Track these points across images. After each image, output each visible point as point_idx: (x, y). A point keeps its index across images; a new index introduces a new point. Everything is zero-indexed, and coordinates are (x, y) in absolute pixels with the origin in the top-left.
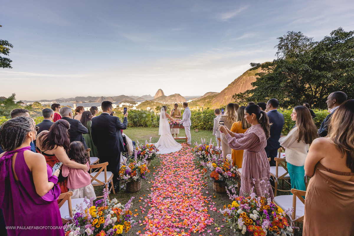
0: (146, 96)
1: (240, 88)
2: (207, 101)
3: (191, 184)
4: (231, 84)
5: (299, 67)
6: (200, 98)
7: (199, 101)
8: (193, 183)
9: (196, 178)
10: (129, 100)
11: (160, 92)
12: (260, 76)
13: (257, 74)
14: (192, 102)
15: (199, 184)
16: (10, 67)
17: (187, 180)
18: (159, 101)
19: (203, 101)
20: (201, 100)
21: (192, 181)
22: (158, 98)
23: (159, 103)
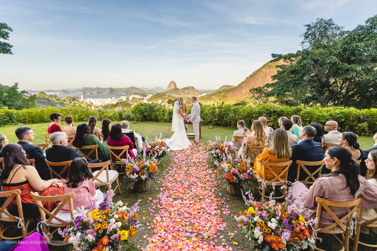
0: (157, 88)
1: (258, 81)
2: (222, 94)
3: (203, 185)
4: (249, 77)
5: (326, 60)
6: (215, 92)
7: (214, 94)
8: (205, 184)
9: (209, 179)
10: (140, 93)
11: (173, 84)
12: (281, 68)
13: (278, 66)
14: (207, 95)
15: (212, 185)
16: (10, 53)
17: (199, 180)
18: (172, 94)
19: (218, 95)
21: (205, 181)
22: (170, 91)
23: (171, 96)
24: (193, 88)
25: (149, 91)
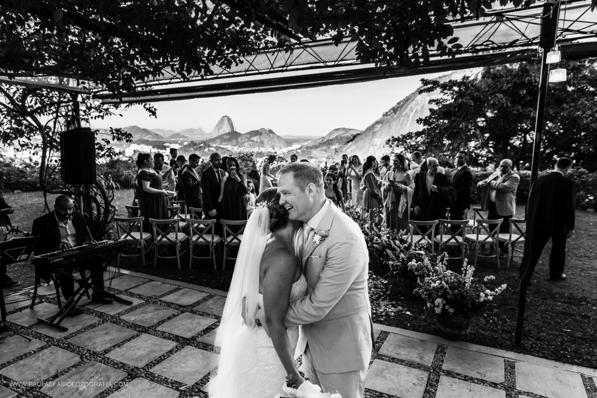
0: (191, 131)
1: (408, 121)
2: (333, 147)
4: (389, 111)
6: (318, 141)
7: (315, 147)
10: (150, 140)
11: (226, 122)
12: (437, 104)
14: (300, 148)
18: (224, 143)
19: (325, 148)
20: (320, 145)
22: (220, 137)
23: (223, 148)
24: (271, 131)
25: (172, 137)
